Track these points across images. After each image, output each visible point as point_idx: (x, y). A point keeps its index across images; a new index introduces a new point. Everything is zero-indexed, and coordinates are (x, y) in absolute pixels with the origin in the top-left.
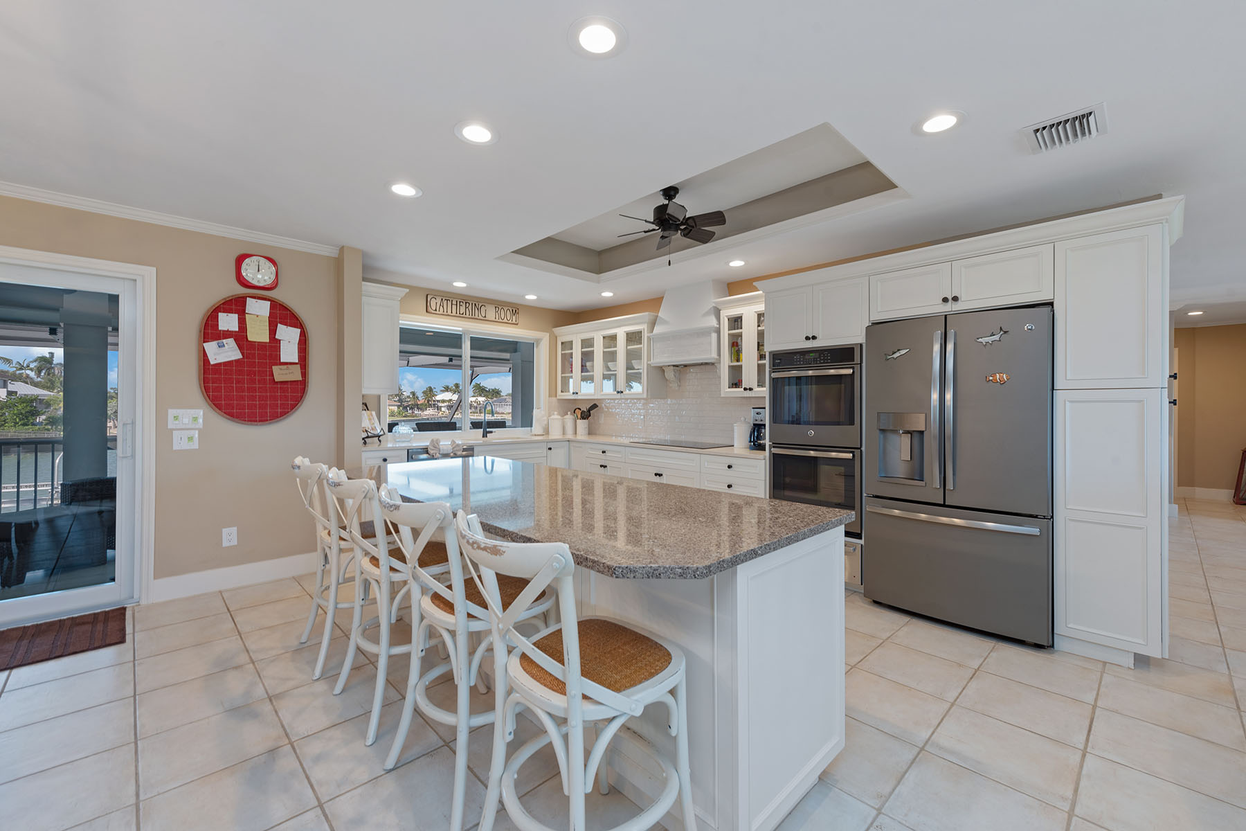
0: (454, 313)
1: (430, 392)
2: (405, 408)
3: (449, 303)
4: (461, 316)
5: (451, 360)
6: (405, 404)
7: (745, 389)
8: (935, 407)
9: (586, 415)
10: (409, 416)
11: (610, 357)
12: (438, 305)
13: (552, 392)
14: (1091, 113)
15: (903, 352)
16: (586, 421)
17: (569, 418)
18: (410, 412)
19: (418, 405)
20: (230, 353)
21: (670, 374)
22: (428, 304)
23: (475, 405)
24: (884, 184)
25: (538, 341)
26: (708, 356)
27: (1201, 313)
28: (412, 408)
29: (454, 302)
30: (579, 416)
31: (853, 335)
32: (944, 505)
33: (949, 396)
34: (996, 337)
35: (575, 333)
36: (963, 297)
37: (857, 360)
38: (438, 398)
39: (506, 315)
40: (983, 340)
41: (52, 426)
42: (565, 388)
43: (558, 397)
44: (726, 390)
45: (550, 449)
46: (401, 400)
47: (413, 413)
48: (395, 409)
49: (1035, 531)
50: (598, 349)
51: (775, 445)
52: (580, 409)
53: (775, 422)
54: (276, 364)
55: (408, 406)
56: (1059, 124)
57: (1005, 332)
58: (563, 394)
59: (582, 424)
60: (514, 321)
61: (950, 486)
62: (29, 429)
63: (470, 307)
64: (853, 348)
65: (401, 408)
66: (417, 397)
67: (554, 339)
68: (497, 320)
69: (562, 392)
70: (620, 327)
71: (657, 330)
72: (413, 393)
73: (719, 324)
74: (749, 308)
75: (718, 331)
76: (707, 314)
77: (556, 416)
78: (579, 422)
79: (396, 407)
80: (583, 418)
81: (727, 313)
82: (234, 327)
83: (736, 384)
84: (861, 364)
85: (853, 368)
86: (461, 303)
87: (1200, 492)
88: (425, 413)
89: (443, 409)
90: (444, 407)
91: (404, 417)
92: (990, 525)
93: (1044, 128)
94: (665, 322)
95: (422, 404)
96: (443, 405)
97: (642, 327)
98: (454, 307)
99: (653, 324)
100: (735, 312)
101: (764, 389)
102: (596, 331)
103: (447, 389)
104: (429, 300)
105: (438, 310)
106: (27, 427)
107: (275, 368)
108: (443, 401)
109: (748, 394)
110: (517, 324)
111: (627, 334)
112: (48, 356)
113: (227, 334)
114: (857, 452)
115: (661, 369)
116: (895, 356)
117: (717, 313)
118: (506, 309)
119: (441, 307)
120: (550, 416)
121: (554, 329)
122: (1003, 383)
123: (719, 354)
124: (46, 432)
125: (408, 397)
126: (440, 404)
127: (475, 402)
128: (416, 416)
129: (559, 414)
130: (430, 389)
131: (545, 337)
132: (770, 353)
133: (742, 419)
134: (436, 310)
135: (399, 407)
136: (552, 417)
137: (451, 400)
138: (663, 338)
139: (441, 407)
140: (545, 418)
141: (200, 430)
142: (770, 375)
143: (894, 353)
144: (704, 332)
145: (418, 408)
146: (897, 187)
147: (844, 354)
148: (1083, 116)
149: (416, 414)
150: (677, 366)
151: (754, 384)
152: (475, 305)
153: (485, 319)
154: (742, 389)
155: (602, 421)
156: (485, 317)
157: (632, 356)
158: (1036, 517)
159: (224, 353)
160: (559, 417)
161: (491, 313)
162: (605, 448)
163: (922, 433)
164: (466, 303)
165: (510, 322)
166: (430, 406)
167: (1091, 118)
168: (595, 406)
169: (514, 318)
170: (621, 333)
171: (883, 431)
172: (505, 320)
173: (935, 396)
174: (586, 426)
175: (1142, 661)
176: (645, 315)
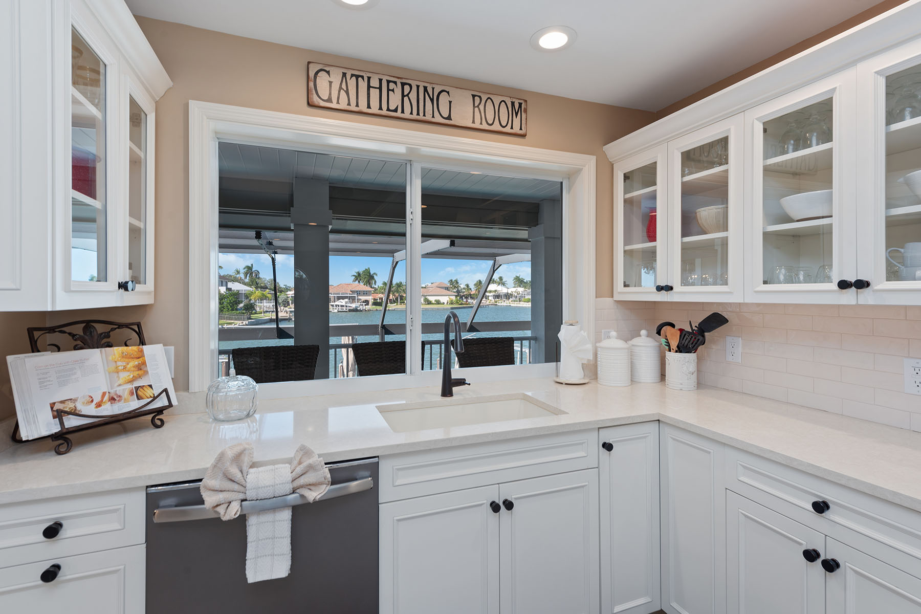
0: (375, 109)
2: (461, 297)
3: (363, 85)
4: (391, 116)
5: (452, 244)
6: (462, 294)
9: (691, 343)
10: (464, 304)
12: (335, 86)
13: (605, 287)
16: (692, 356)
17: (647, 347)
18: (465, 300)
19: (470, 295)
22: (311, 84)
23: (516, 294)
25: (573, 175)
28: (466, 298)
29: (375, 83)
30: (674, 344)
39: (497, 113)
41: (246, 311)
42: (633, 276)
43: (617, 297)
45: (608, 447)
46: (458, 292)
47: (467, 301)
52: (673, 326)
55: (464, 296)
58: (627, 289)
59: (680, 362)
60: (516, 129)
62: (234, 313)
63: (413, 95)
65: (458, 298)
66: (470, 289)
67: (606, 169)
68: (477, 125)
69: (625, 286)
72: (467, 286)
77: (613, 342)
78: (674, 359)
79: (454, 297)
80: (682, 349)
86: (392, 86)
89: (490, 298)
90: (491, 296)
91: (460, 304)
95: (473, 294)
98: (375, 93)
104: (312, 74)
105: (334, 99)
106: (233, 312)
110: (524, 136)
112: (250, 266)
118: (497, 100)
119: (342, 92)
120: (598, 340)
121: (606, 148)
124: (243, 315)
125: (464, 289)
127: (515, 292)
129: (619, 337)
131: (588, 165)
134: (329, 100)
135: (456, 296)
136: (605, 343)
137: (496, 291)
139: (488, 296)
140: (589, 346)
145: (471, 298)
149: (469, 303)
152: (425, 88)
153: (448, 124)
156: (449, 118)
160: (620, 344)
161: (464, 112)
164: (403, 84)
165: (507, 129)
169: (517, 121)
172: (496, 127)
174: (692, 367)
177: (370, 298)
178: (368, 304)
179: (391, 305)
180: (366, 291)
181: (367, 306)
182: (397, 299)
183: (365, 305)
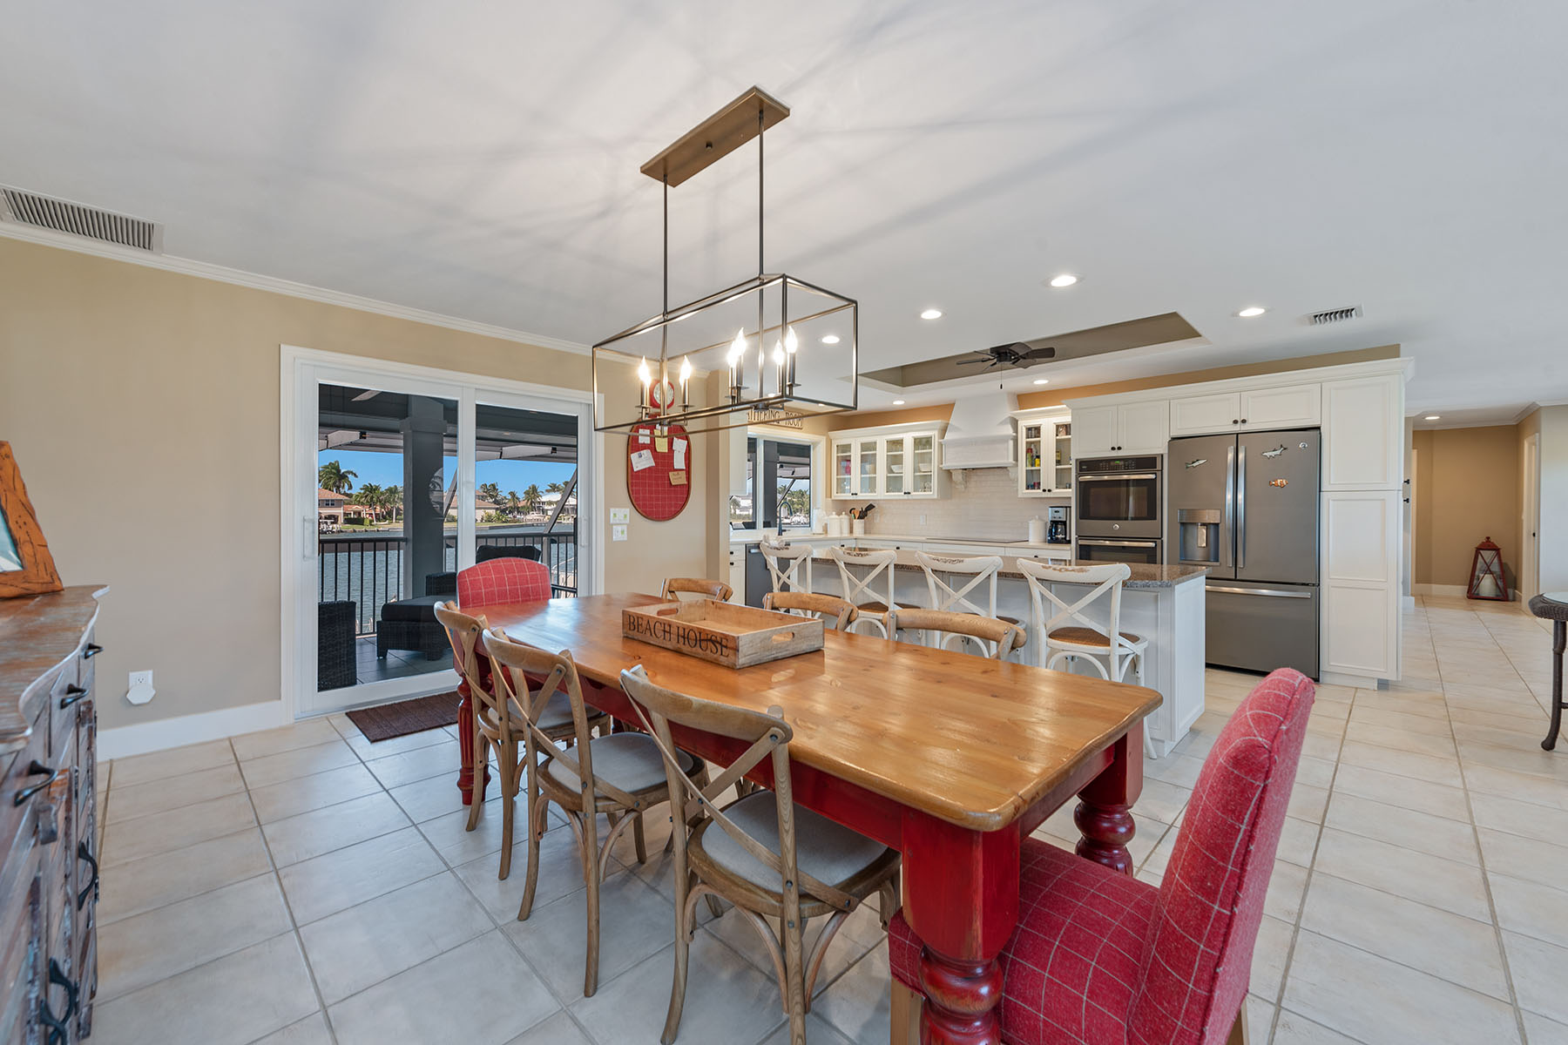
1: (533, 492)
2: (504, 511)
6: (504, 506)
7: (1044, 490)
8: (1229, 505)
9: (863, 515)
10: (509, 522)
11: (895, 460)
13: (829, 494)
14: (1352, 310)
15: (1201, 462)
16: (863, 520)
17: (845, 518)
18: (510, 516)
19: (518, 507)
20: (645, 462)
21: (958, 477)
24: (1191, 333)
25: (816, 444)
26: (1006, 461)
27: (1438, 418)
28: (512, 512)
30: (855, 516)
31: (1156, 445)
32: (1235, 580)
33: (1241, 496)
34: (1278, 452)
35: (855, 438)
36: (1250, 421)
37: (1159, 467)
38: (544, 498)
40: (1268, 454)
42: (841, 489)
43: (834, 498)
44: (1023, 491)
46: (498, 503)
47: (514, 517)
48: (492, 512)
49: (1308, 595)
50: (882, 454)
51: (1080, 537)
52: (856, 510)
53: (1081, 518)
54: (671, 471)
55: (508, 509)
56: (1331, 313)
57: (1285, 449)
58: (838, 495)
59: (858, 524)
60: (799, 426)
61: (1240, 564)
64: (1155, 458)
65: (499, 512)
66: (518, 499)
67: (829, 442)
68: (787, 425)
69: (838, 493)
70: (908, 434)
71: (948, 436)
72: (513, 494)
73: (1017, 432)
74: (1048, 420)
75: (1016, 440)
76: (1003, 423)
77: (834, 516)
78: (855, 521)
80: (860, 518)
81: (1023, 424)
82: (647, 440)
83: (1033, 484)
84: (1162, 470)
85: (1155, 474)
87: (1437, 589)
88: (528, 517)
91: (504, 522)
92: (1265, 592)
93: (1321, 315)
94: (956, 429)
96: (550, 508)
97: (934, 434)
99: (944, 431)
100: (1033, 423)
101: (1070, 490)
102: (880, 436)
103: (554, 488)
107: (671, 474)
108: (550, 503)
109: (1047, 494)
110: (802, 429)
111: (915, 439)
113: (644, 447)
114: (1159, 541)
115: (949, 472)
116: (1195, 465)
117: (1015, 423)
120: (827, 516)
121: (830, 433)
122: (1282, 487)
123: (1016, 459)
125: (507, 498)
126: (546, 507)
128: (518, 521)
129: (836, 514)
130: (534, 489)
131: (822, 441)
132: (1077, 460)
133: (1037, 517)
136: (830, 517)
138: (956, 444)
139: (547, 510)
141: (628, 525)
142: (1077, 479)
143: (1194, 463)
144: (1004, 440)
146: (1200, 336)
147: (1148, 463)
148: (1348, 310)
150: (965, 469)
151: (1053, 485)
154: (1041, 491)
155: (877, 520)
157: (920, 459)
158: (1308, 585)
159: (643, 461)
160: (837, 517)
162: (898, 544)
163: (1217, 525)
166: (533, 509)
167: (1353, 312)
168: (871, 507)
169: (800, 422)
170: (908, 439)
171: (1182, 524)
172: (793, 425)
173: (1229, 496)
174: (862, 525)
175: (1383, 685)
176: (939, 423)
177: (339, 512)
178: (336, 522)
179: (379, 523)
180: (332, 500)
181: (335, 525)
182: (390, 513)
183: (332, 523)
